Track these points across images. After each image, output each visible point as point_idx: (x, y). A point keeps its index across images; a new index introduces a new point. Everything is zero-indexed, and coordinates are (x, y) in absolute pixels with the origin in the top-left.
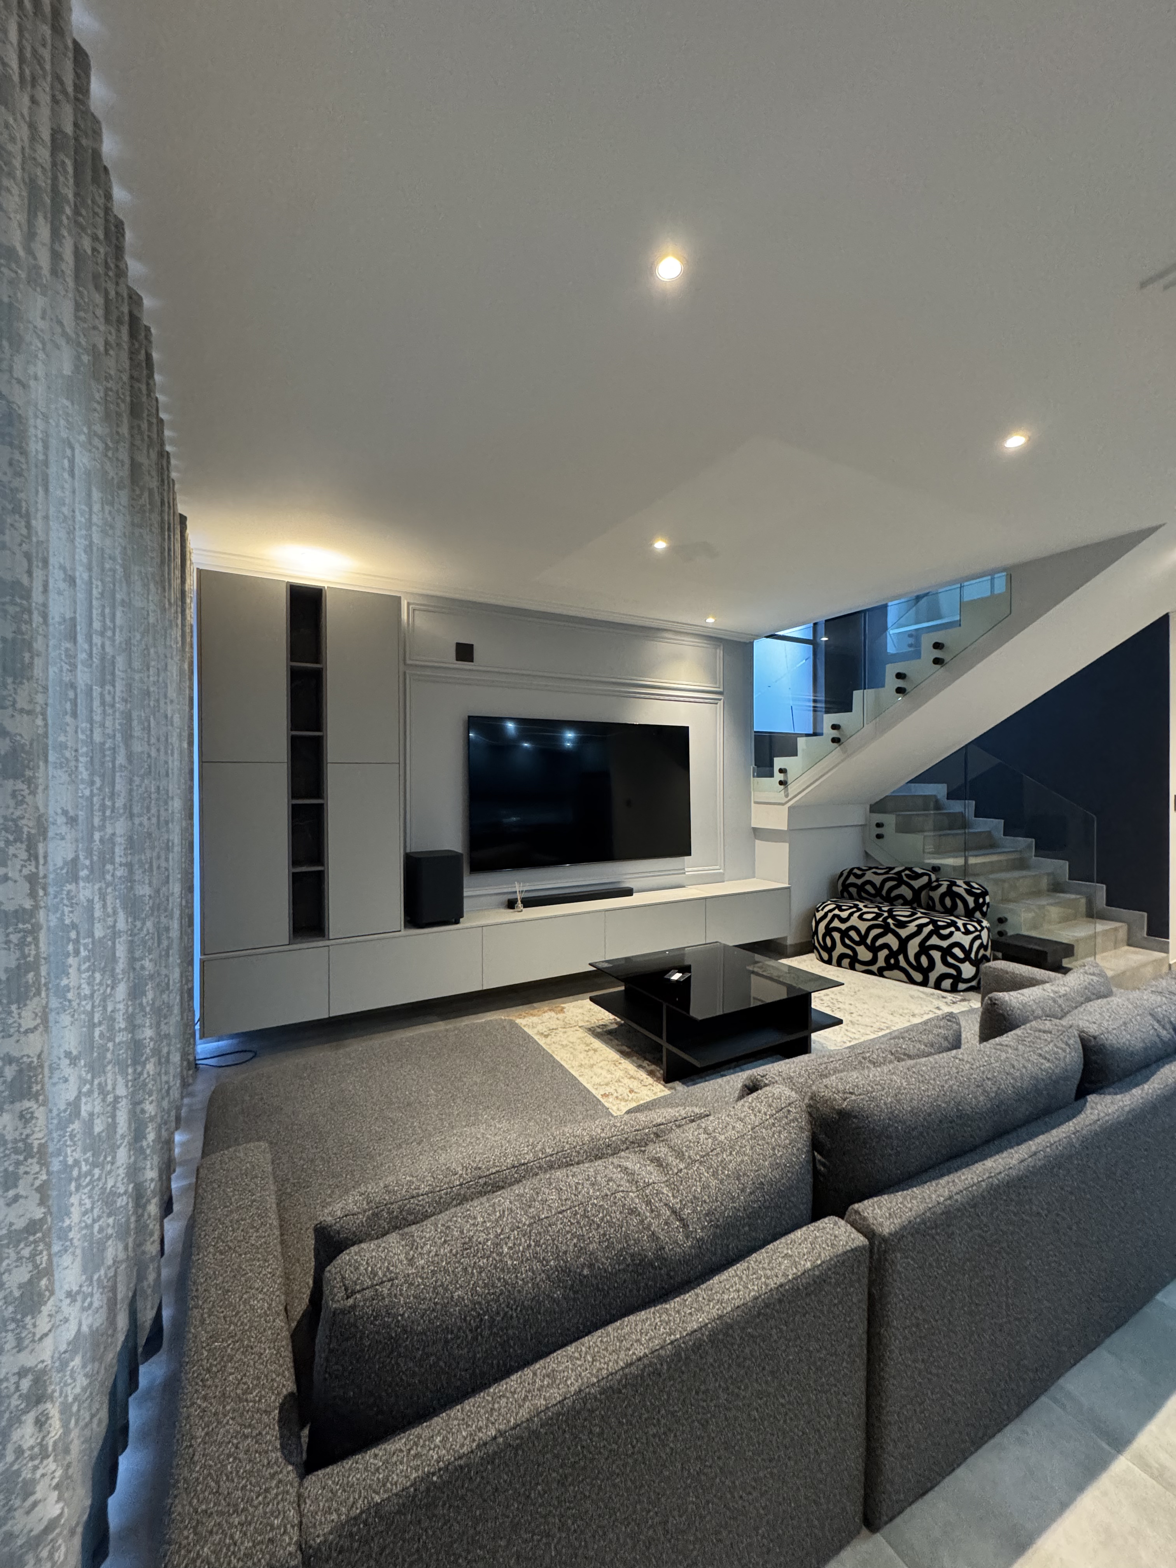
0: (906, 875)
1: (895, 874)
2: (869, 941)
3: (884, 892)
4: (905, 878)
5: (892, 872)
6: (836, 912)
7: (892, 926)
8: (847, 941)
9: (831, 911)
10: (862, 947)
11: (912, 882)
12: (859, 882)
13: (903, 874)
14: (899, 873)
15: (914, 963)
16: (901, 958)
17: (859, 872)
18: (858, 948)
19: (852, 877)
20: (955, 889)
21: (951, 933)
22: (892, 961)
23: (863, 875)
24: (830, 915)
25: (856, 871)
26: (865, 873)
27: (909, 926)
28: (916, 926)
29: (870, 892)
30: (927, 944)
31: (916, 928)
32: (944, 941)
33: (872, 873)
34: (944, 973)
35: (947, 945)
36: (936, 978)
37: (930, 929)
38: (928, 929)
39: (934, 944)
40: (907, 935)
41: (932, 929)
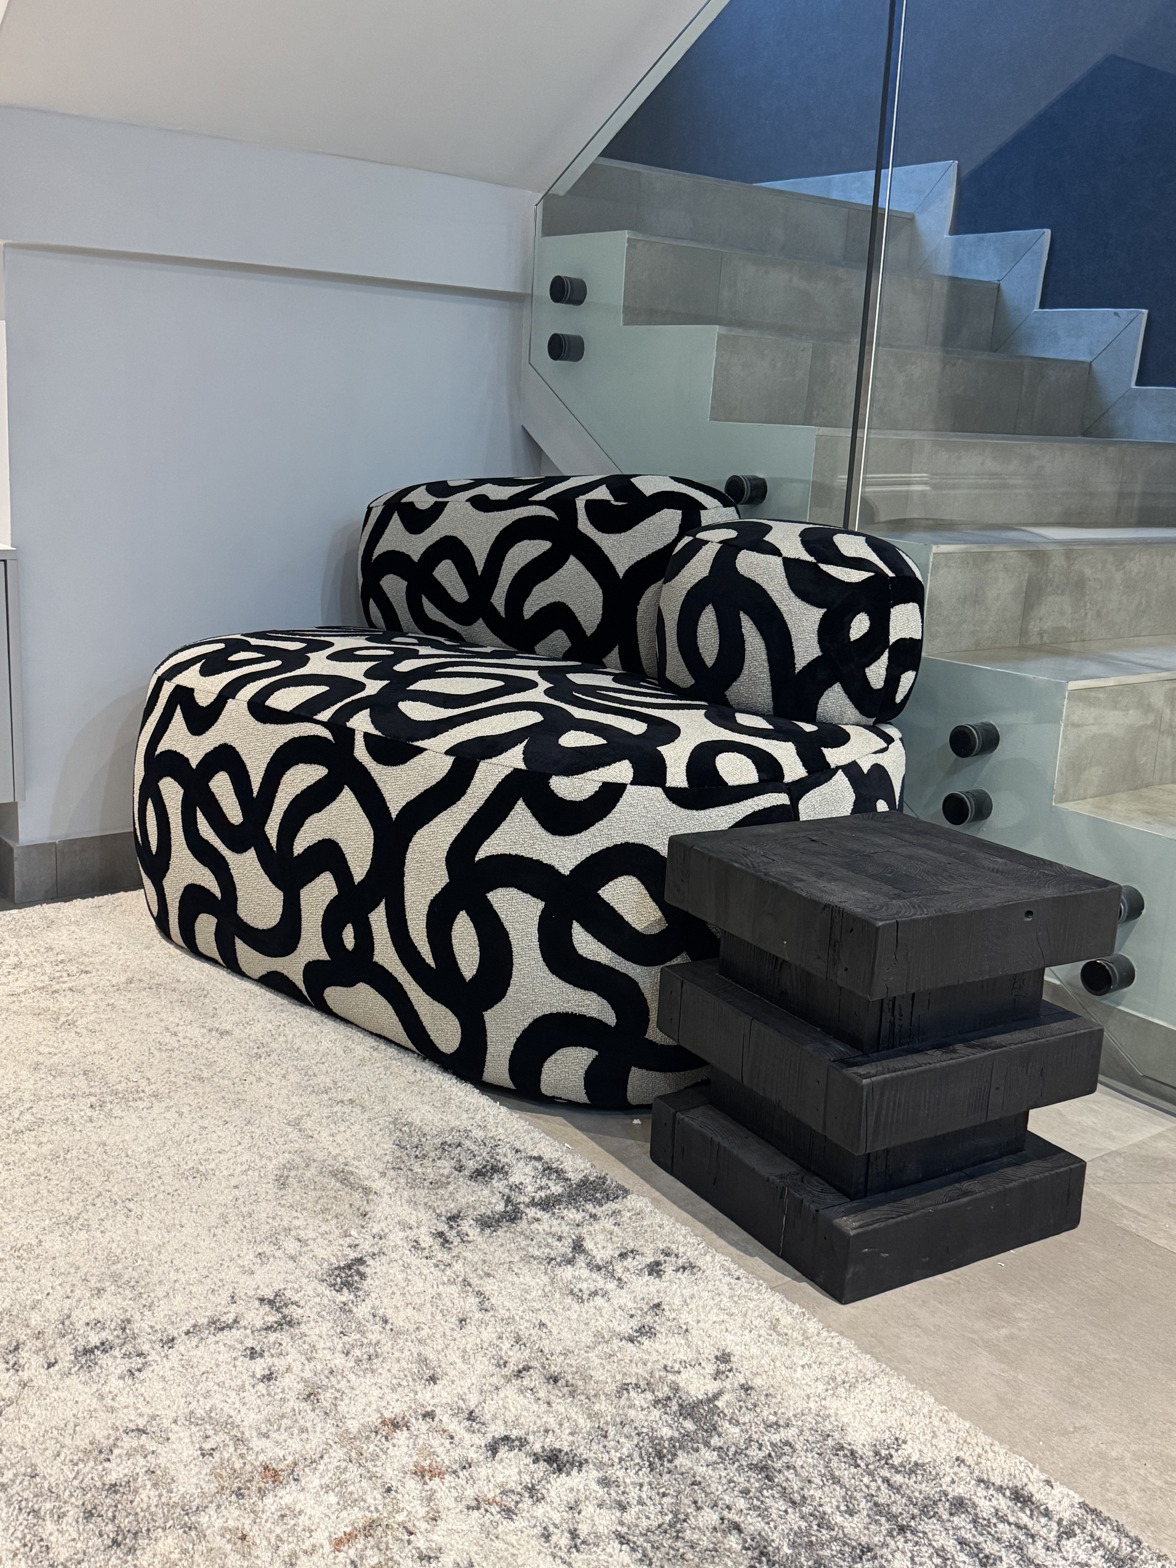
0: (589, 504)
1: (548, 502)
2: (272, 827)
4: (584, 525)
5: (542, 494)
7: (361, 753)
8: (203, 827)
9: (175, 672)
10: (252, 856)
11: (607, 542)
12: (416, 547)
13: (580, 502)
14: (567, 500)
15: (426, 954)
16: (379, 921)
17: (431, 503)
18: (234, 862)
19: (395, 521)
20: (746, 562)
21: (613, 794)
22: (349, 937)
23: (438, 513)
24: (165, 693)
25: (413, 495)
26: (446, 503)
27: (423, 750)
28: (448, 753)
29: (452, 595)
30: (481, 854)
31: (450, 760)
32: (567, 838)
33: (468, 504)
34: (554, 1011)
35: (576, 862)
36: (518, 1035)
37: (507, 771)
38: (500, 768)
39: (513, 853)
40: (408, 799)
41: (516, 771)
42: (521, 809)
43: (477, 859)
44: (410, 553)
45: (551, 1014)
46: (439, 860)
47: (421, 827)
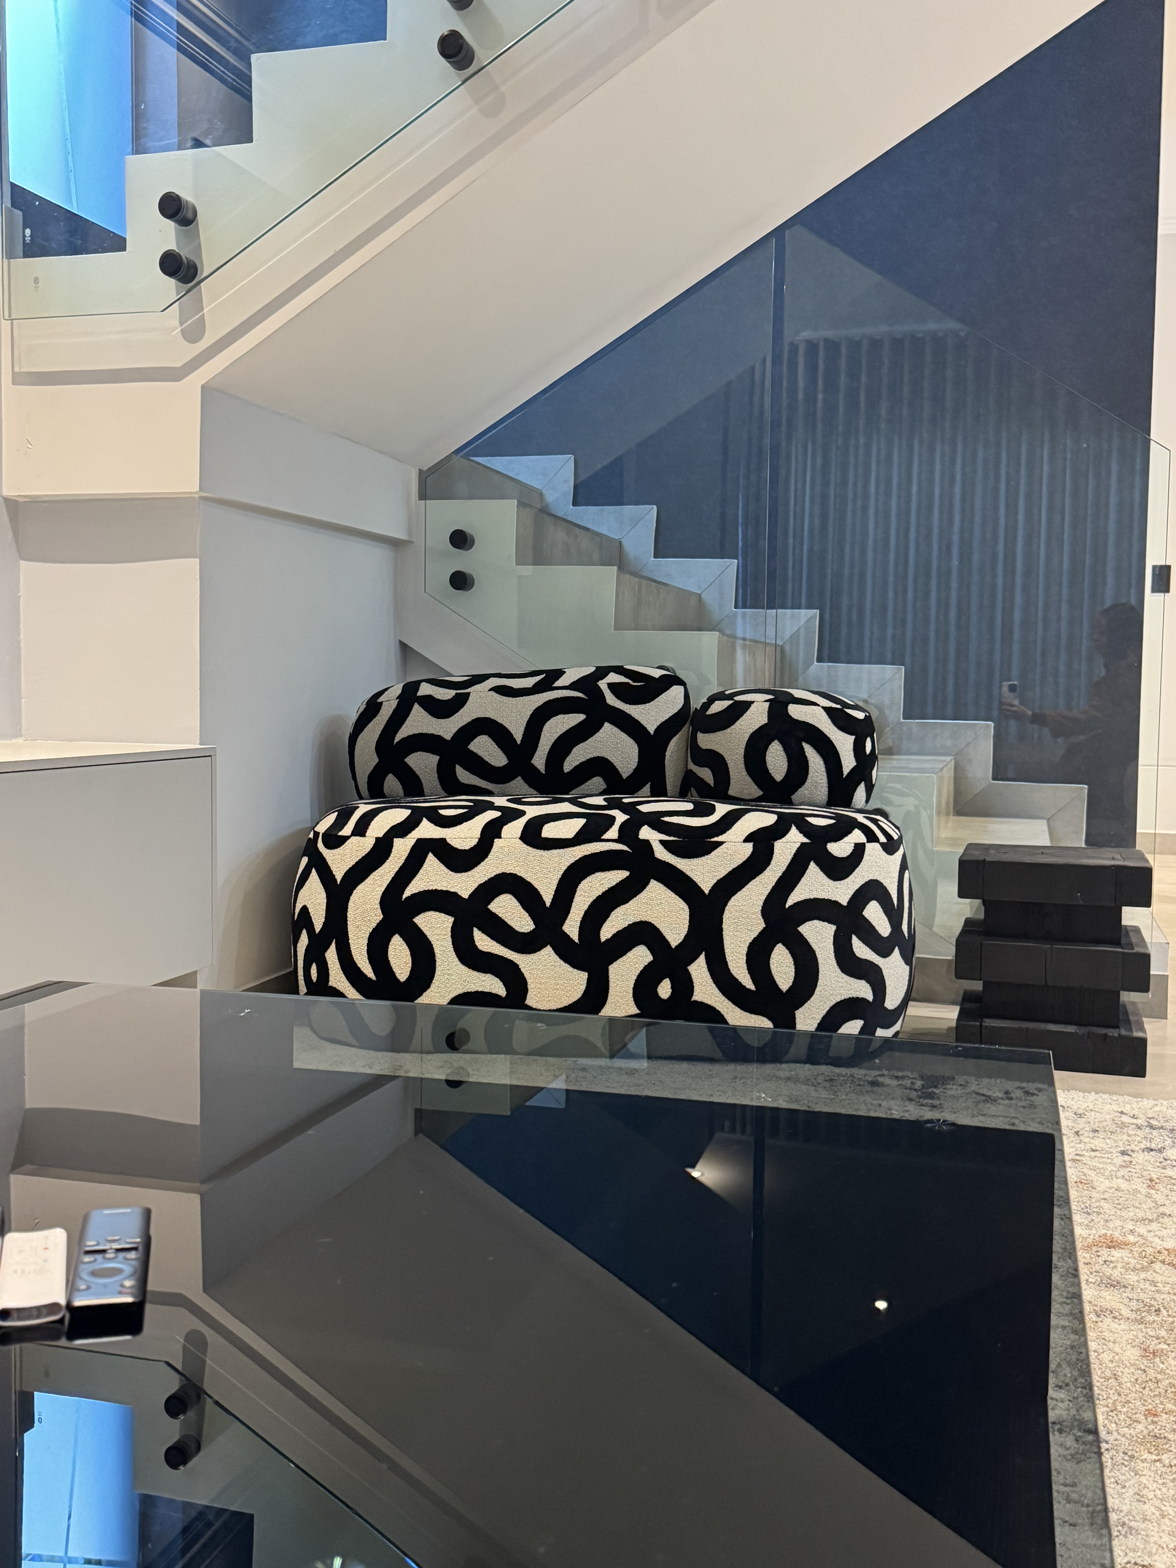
0: (611, 686)
1: (572, 686)
2: (572, 927)
3: (539, 760)
4: (611, 700)
5: (562, 682)
6: (426, 830)
7: (661, 853)
8: (483, 942)
9: (402, 830)
10: (548, 953)
11: (635, 711)
12: (447, 728)
13: (603, 684)
14: (587, 684)
15: (747, 982)
16: (699, 969)
17: (446, 694)
18: (525, 962)
19: (417, 710)
20: (795, 711)
21: (859, 851)
22: (665, 990)
23: (460, 701)
24: (402, 847)
25: (425, 690)
26: (469, 693)
27: (721, 843)
28: (747, 840)
29: (489, 761)
30: (790, 902)
31: (750, 847)
32: (842, 882)
33: (492, 693)
34: (843, 998)
35: (849, 897)
36: (819, 1021)
37: (798, 845)
38: (792, 844)
39: (812, 897)
40: (718, 878)
41: (803, 844)
42: (813, 869)
43: (787, 906)
44: (441, 733)
45: (841, 1001)
46: (755, 913)
47: (734, 893)
